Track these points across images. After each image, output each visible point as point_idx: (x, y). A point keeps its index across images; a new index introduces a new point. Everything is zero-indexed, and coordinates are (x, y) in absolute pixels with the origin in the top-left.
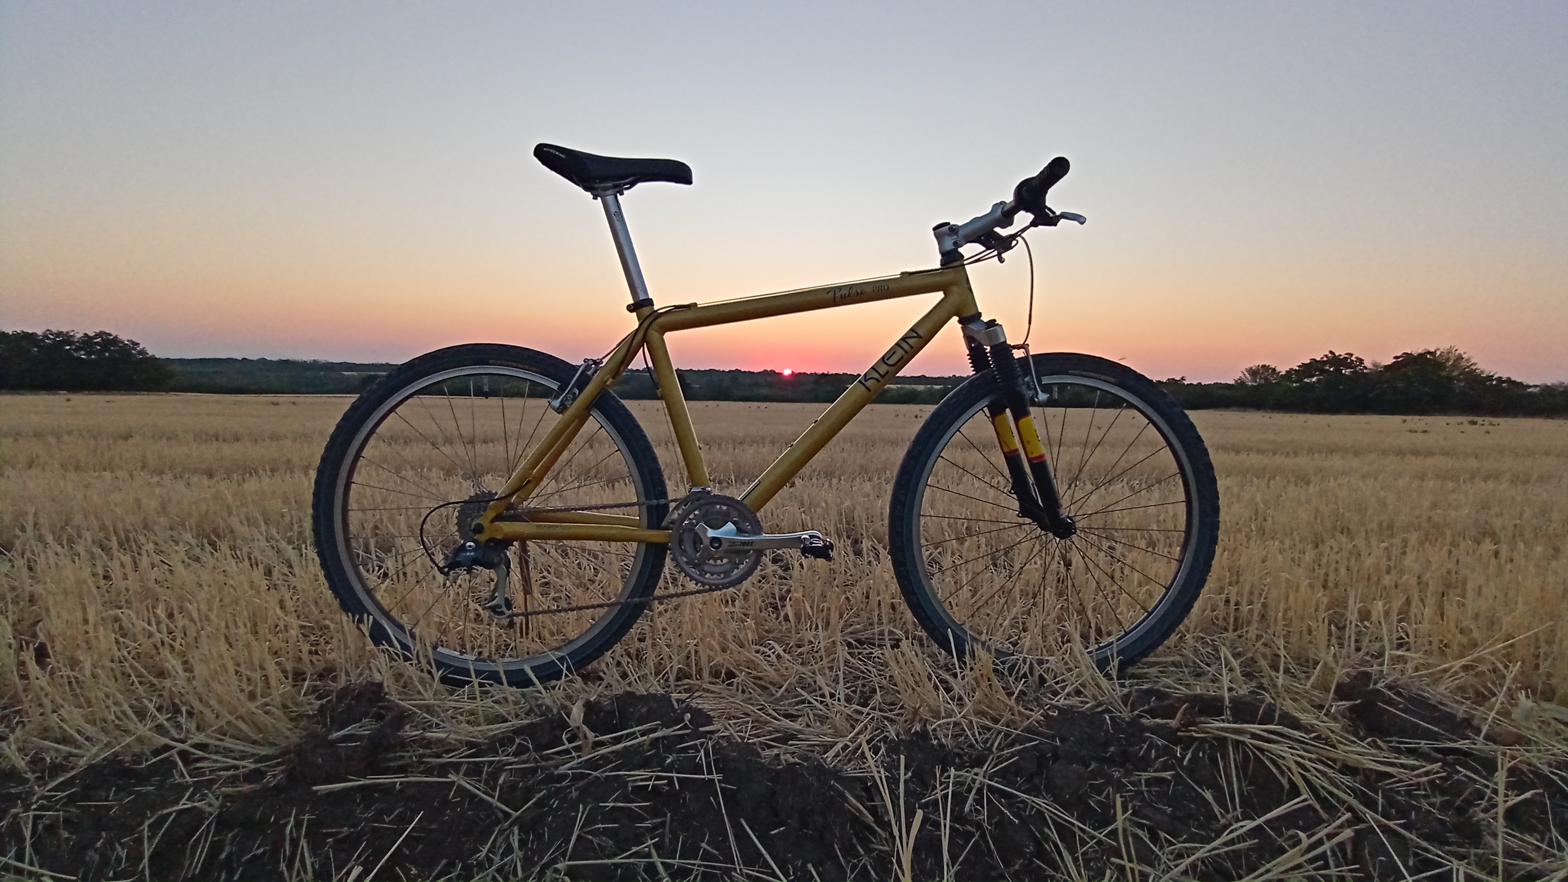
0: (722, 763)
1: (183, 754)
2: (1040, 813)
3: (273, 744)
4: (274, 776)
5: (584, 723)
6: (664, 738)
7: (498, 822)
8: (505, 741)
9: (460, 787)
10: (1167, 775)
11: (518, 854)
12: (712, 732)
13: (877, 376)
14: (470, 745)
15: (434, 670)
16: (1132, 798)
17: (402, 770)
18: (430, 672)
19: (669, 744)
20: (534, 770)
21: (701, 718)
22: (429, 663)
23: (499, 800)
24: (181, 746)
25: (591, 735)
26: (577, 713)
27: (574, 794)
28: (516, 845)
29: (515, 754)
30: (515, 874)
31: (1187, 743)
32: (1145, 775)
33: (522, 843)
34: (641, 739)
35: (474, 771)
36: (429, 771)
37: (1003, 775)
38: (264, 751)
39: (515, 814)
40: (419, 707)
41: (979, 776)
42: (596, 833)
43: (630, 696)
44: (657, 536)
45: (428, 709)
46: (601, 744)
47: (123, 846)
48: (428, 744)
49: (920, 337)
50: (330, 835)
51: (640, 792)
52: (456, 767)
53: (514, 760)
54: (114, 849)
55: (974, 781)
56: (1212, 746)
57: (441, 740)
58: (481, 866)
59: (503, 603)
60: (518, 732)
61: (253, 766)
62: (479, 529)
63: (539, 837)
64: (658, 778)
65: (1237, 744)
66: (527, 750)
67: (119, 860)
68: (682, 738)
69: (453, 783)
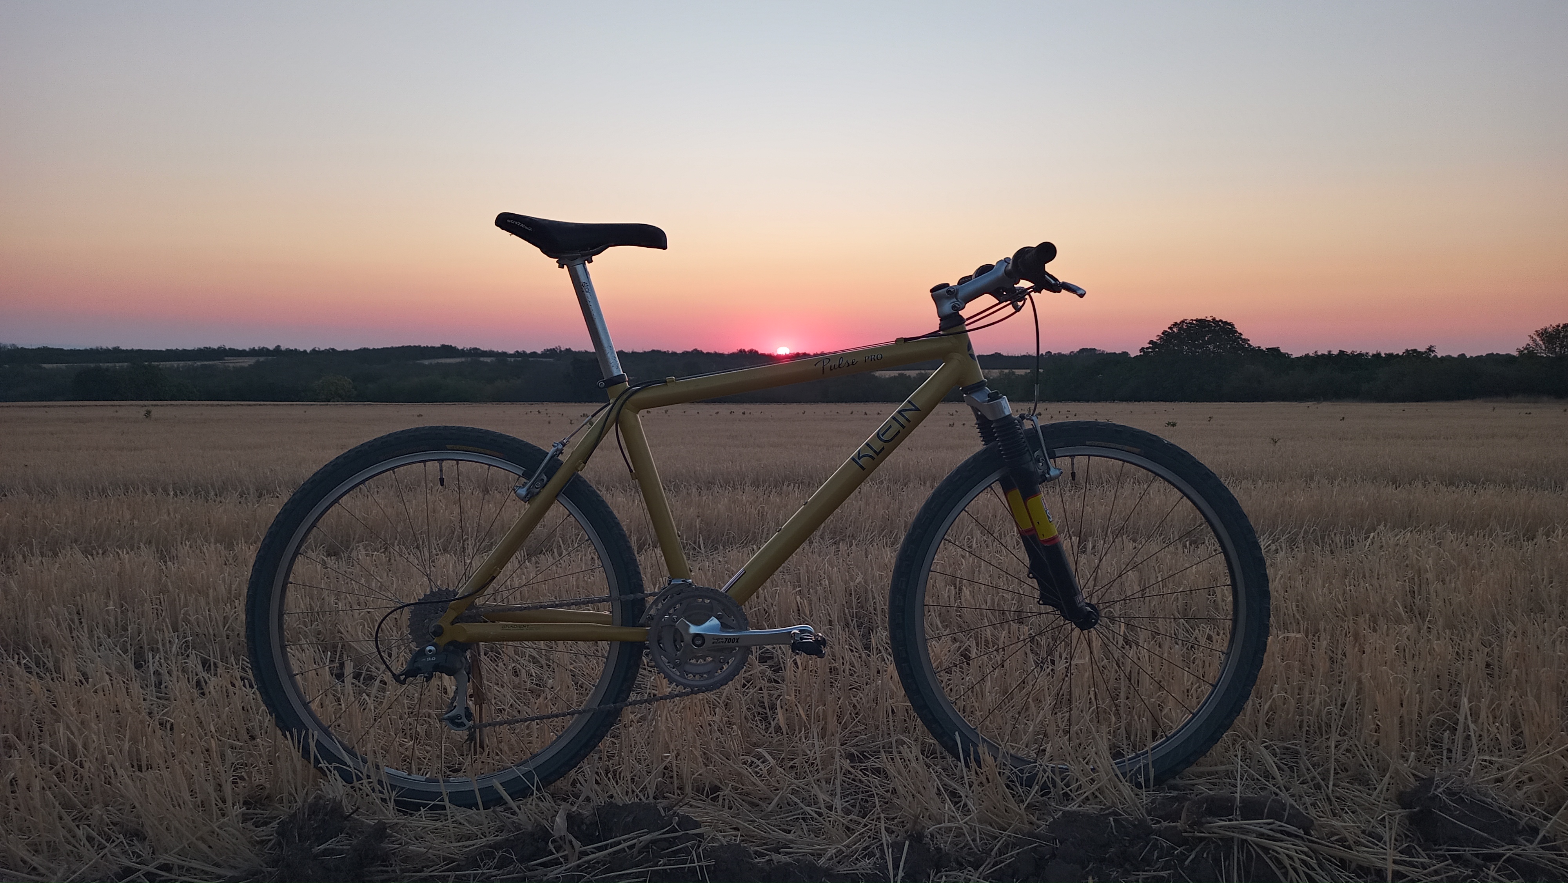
3: (235, 868)
5: (569, 829)
6: (654, 841)
8: (488, 853)
10: (1163, 873)
12: (704, 835)
13: (871, 453)
14: (449, 860)
18: (382, 793)
19: (658, 848)
20: (522, 879)
21: (689, 823)
25: (578, 846)
26: (560, 821)
29: (498, 867)
34: (630, 843)
37: (1000, 878)
41: (974, 877)
43: (613, 807)
44: (632, 633)
46: (586, 854)
49: (917, 409)
53: (498, 872)
56: (1217, 847)
59: (462, 713)
60: (497, 846)
62: (439, 632)
65: (1242, 844)
66: (512, 861)
68: (672, 842)
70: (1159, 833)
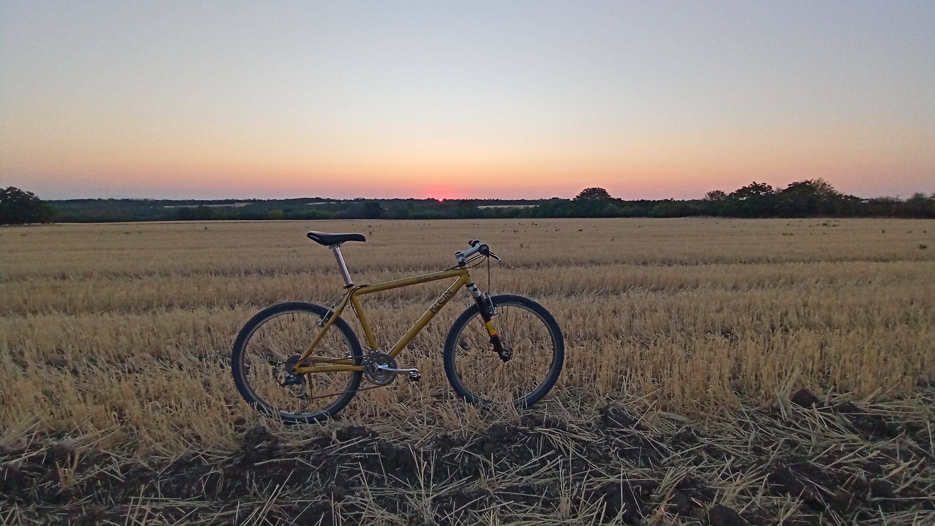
0: (381, 450)
1: (203, 455)
2: (479, 459)
3: (231, 450)
4: (237, 460)
5: (337, 438)
6: (363, 442)
7: (312, 471)
8: (310, 445)
9: (299, 461)
10: (519, 446)
11: (319, 480)
12: (379, 439)
13: (435, 307)
14: (300, 447)
15: (281, 420)
16: (508, 453)
17: (279, 457)
18: (279, 421)
19: (364, 444)
20: (322, 454)
21: (375, 434)
22: (279, 417)
23: (312, 464)
24: (202, 453)
25: (339, 442)
26: (334, 435)
27: (335, 461)
28: (318, 477)
29: (315, 449)
30: (319, 486)
31: (529, 435)
32: (513, 446)
33: (320, 477)
34: (356, 443)
35: (302, 456)
36: (288, 457)
37: (471, 448)
38: (229, 453)
39: (317, 469)
40: (279, 435)
41: (462, 449)
42: (342, 472)
43: (351, 428)
44: (359, 368)
45: (282, 435)
46: (343, 445)
47: (194, 486)
48: (286, 448)
49: (451, 293)
50: (260, 478)
51: (356, 460)
52: (296, 455)
53: (314, 451)
54: (191, 488)
55: (460, 450)
56: (537, 436)
57: (289, 446)
58: (309, 484)
59: (304, 395)
60: (315, 442)
61: (228, 458)
62: (295, 370)
63: (325, 475)
64: (361, 455)
65: (544, 435)
66: (319, 448)
67: (194, 491)
68: (369, 442)
69: (296, 460)
70: (521, 431)
